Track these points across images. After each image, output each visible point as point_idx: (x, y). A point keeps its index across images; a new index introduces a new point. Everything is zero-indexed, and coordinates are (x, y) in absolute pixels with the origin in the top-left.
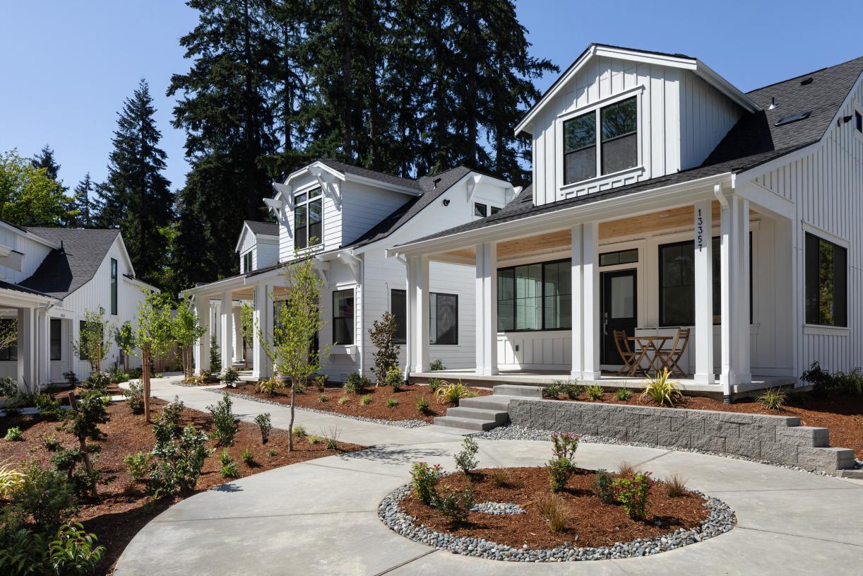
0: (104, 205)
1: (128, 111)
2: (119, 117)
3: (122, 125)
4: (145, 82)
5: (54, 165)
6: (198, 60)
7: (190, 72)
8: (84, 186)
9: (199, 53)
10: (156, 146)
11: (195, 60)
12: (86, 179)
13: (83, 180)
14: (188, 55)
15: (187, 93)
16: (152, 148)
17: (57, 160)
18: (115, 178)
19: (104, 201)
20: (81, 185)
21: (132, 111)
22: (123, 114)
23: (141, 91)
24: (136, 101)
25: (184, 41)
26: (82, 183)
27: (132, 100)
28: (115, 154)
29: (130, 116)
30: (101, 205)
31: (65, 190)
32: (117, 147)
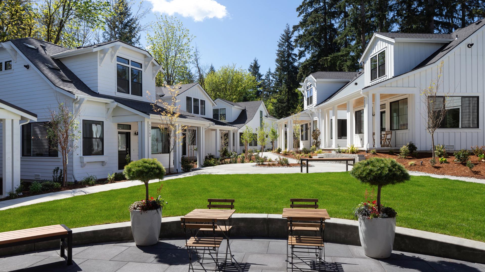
0: (275, 81)
1: (282, 40)
2: (278, 43)
3: (279, 46)
4: (288, 25)
5: (258, 66)
6: (304, 16)
7: (299, 23)
8: (268, 73)
9: (303, 13)
10: (293, 53)
11: (303, 16)
12: (269, 70)
13: (268, 71)
14: (299, 15)
15: (299, 32)
16: (291, 54)
17: (259, 63)
18: (278, 70)
19: (275, 80)
20: (267, 73)
21: (283, 39)
22: (280, 41)
23: (287, 29)
24: (285, 34)
25: (298, 9)
26: (268, 72)
27: (283, 34)
28: (277, 59)
29: (282, 41)
30: (274, 82)
31: (262, 76)
32: (278, 56)
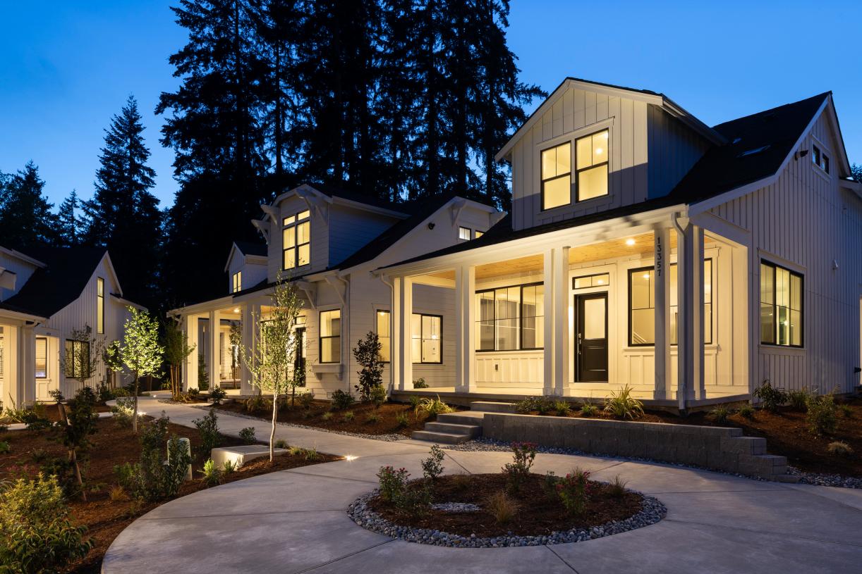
0: (91, 222)
1: (115, 128)
2: (106, 135)
3: (110, 143)
4: (134, 99)
5: (39, 182)
6: (188, 79)
7: (179, 91)
8: (70, 203)
9: (189, 72)
10: (145, 164)
11: (185, 79)
12: (71, 196)
13: (69, 197)
14: (177, 74)
15: (176, 111)
16: (140, 166)
17: (41, 176)
18: (102, 195)
19: (91, 219)
20: (66, 202)
21: (120, 128)
22: (111, 131)
23: (129, 108)
24: (124, 118)
25: (173, 59)
26: (68, 200)
27: (120, 117)
28: (102, 172)
29: (118, 133)
30: (87, 223)
31: (49, 206)
32: (104, 164)
